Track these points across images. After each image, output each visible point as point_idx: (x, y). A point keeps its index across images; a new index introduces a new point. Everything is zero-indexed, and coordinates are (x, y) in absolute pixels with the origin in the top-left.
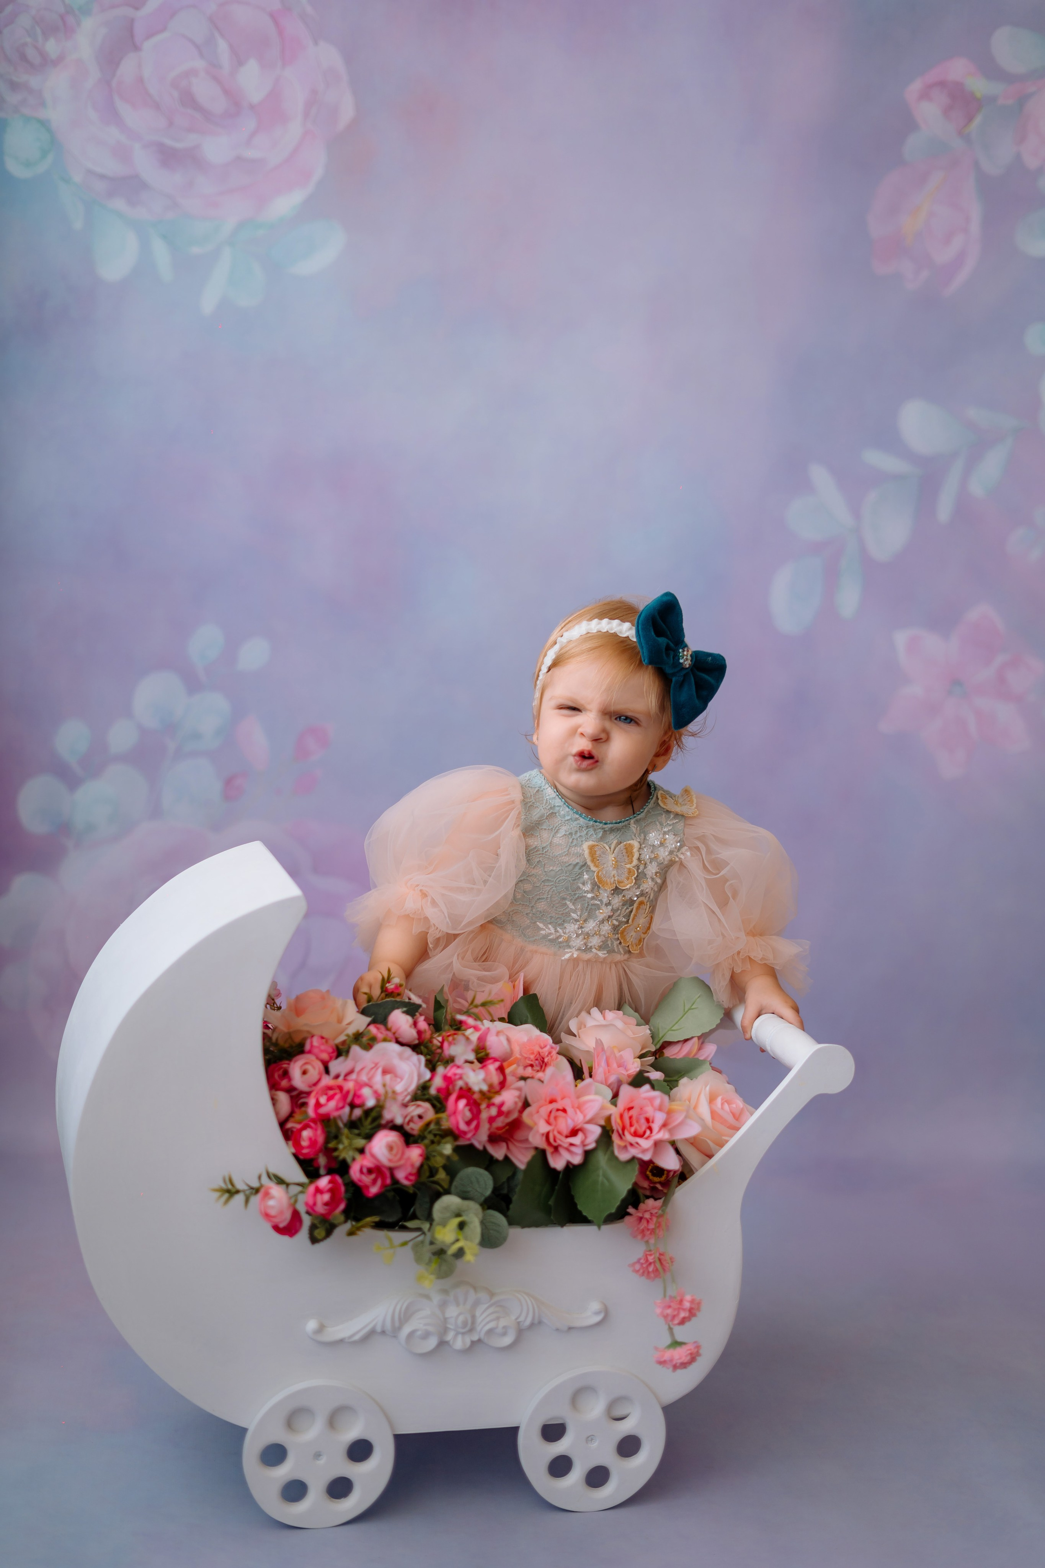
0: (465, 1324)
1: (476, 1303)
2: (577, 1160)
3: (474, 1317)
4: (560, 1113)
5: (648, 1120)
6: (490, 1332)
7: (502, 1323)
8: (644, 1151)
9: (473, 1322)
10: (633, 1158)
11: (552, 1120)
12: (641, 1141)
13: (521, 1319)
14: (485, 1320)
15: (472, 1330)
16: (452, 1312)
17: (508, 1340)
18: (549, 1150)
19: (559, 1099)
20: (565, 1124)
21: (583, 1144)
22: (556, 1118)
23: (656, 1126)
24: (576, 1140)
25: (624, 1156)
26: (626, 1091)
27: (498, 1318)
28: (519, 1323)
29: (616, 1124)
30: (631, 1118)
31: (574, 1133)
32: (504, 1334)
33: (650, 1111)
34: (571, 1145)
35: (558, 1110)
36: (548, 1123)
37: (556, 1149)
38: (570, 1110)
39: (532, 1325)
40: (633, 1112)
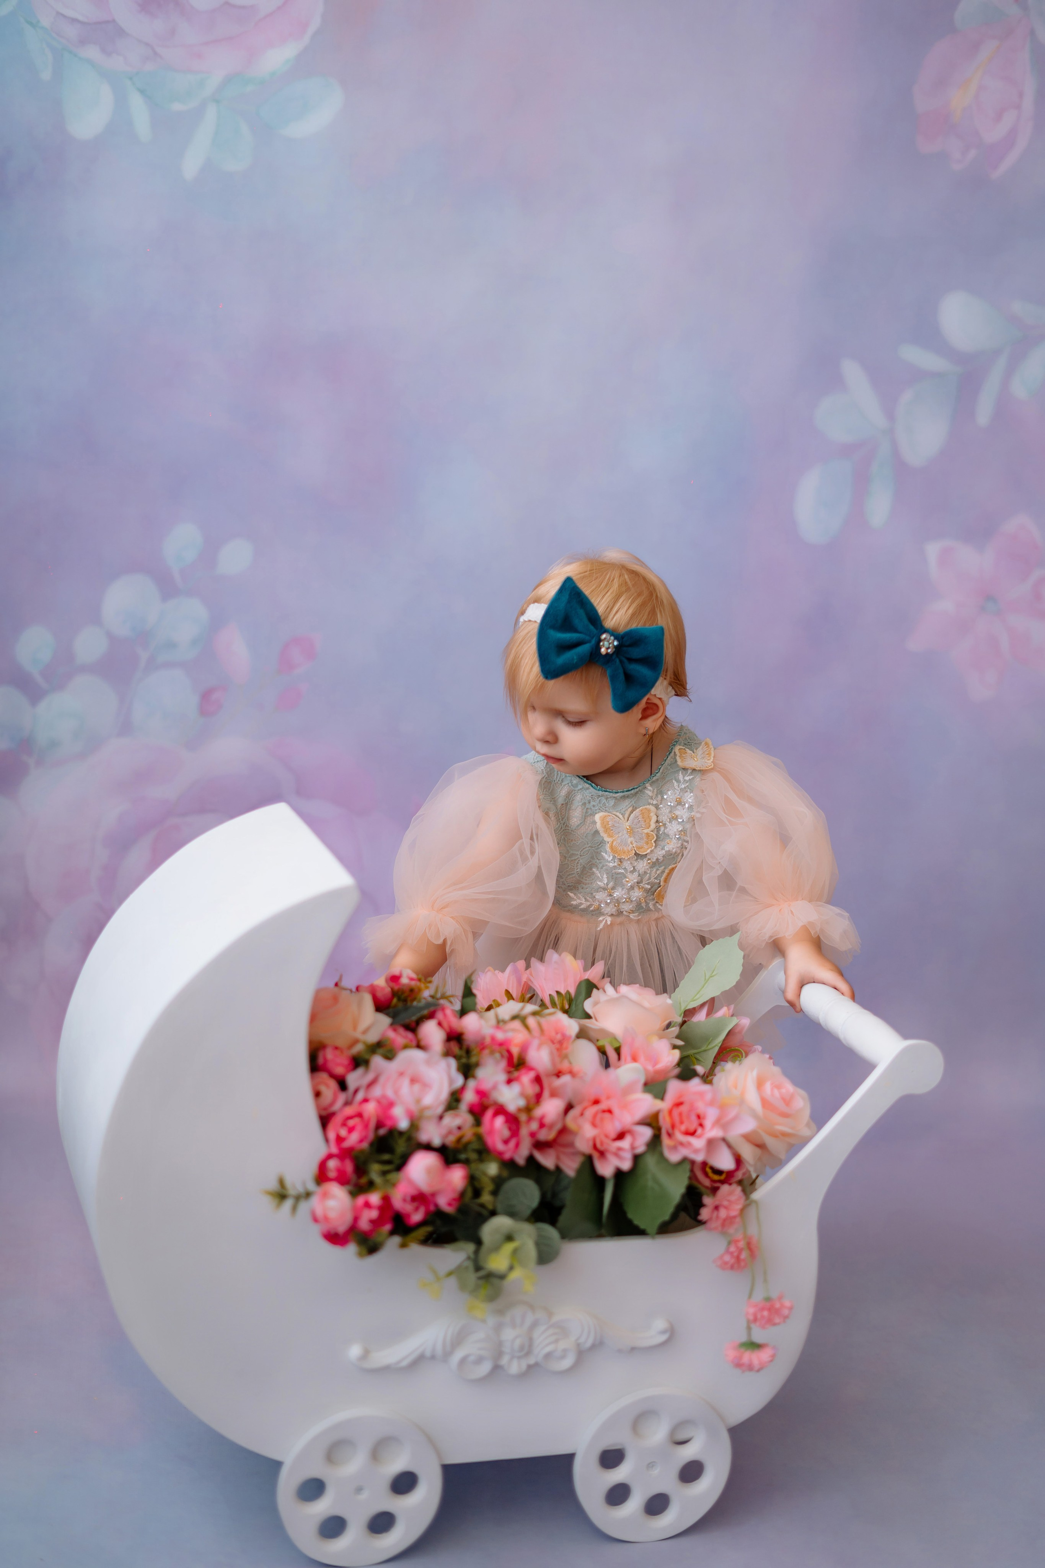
0: (522, 1348)
1: (535, 1325)
2: (626, 1165)
3: (531, 1340)
4: (607, 1115)
5: (699, 1117)
6: (548, 1356)
7: (562, 1345)
8: (696, 1151)
9: (531, 1345)
10: (685, 1160)
11: (598, 1121)
12: (691, 1139)
13: (582, 1340)
14: (543, 1343)
15: (528, 1353)
16: (509, 1335)
17: (567, 1363)
18: (596, 1156)
19: (603, 1098)
20: (612, 1127)
21: (633, 1148)
22: (602, 1120)
23: (708, 1123)
24: (625, 1143)
25: (674, 1157)
26: (674, 1087)
27: (556, 1341)
28: (578, 1345)
29: (665, 1122)
30: (680, 1114)
31: (621, 1136)
32: (563, 1357)
33: (701, 1107)
34: (620, 1149)
35: (604, 1111)
36: (594, 1125)
37: (602, 1154)
38: (616, 1111)
39: (593, 1347)
40: (684, 1109)
